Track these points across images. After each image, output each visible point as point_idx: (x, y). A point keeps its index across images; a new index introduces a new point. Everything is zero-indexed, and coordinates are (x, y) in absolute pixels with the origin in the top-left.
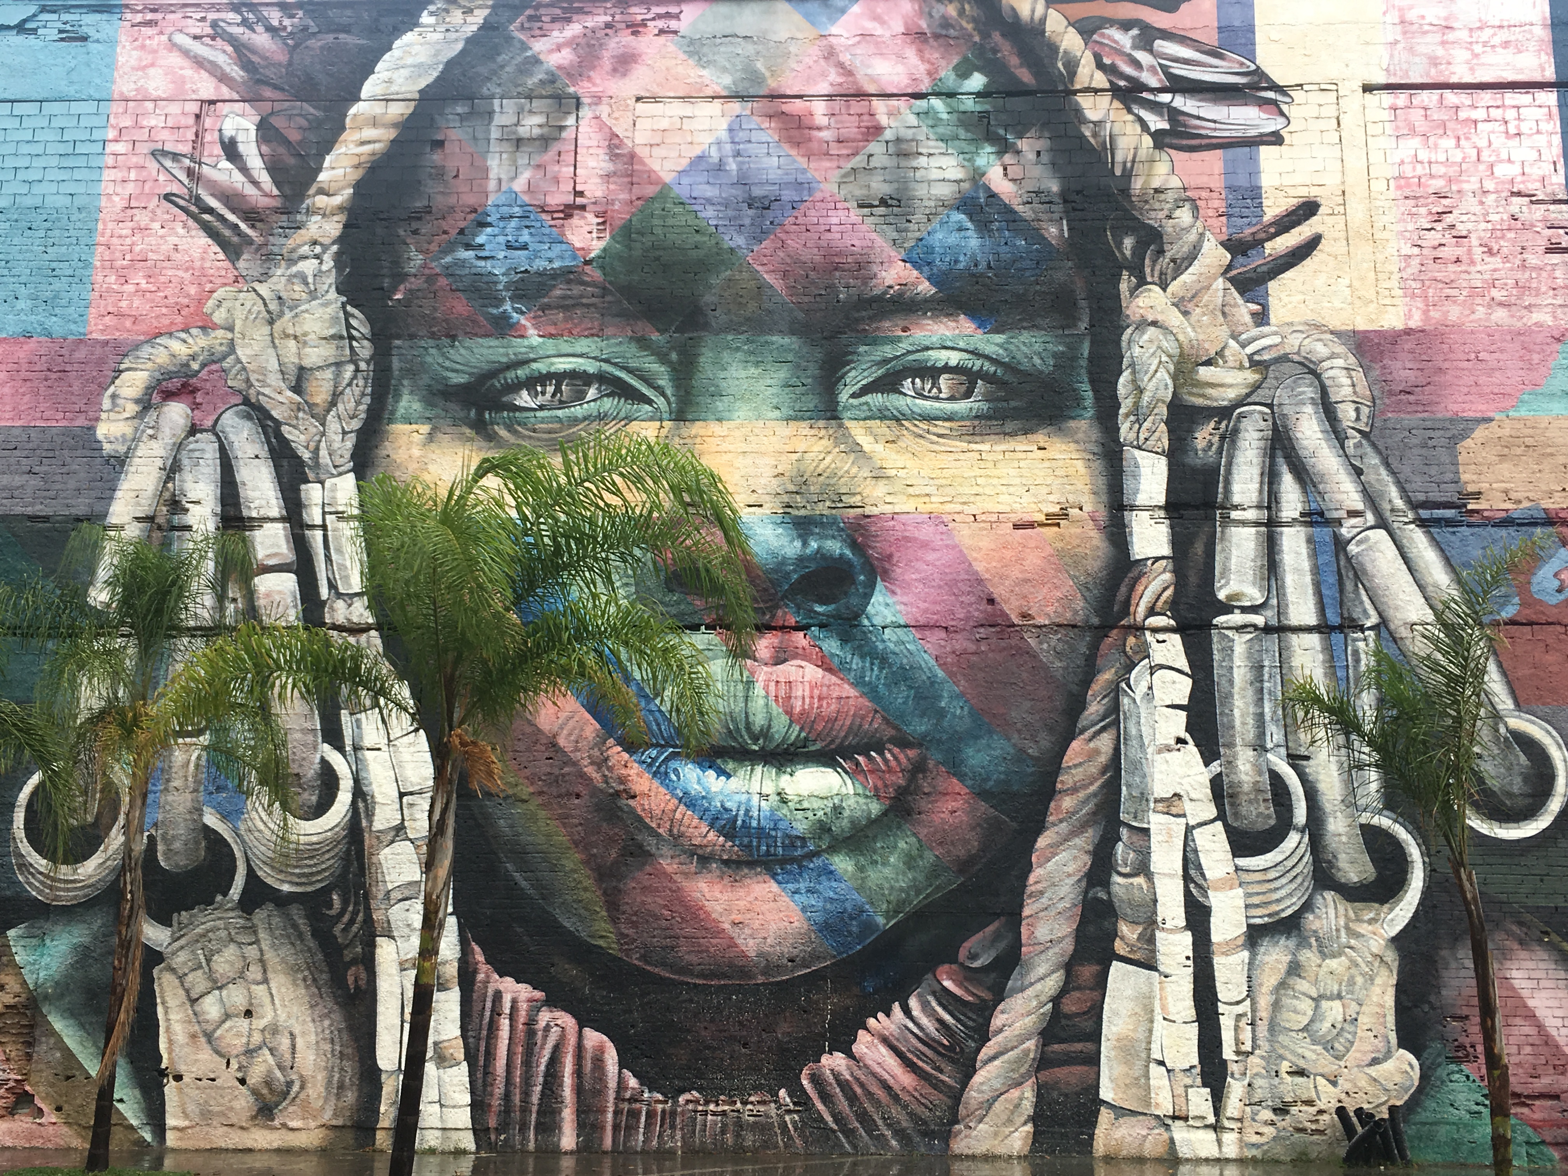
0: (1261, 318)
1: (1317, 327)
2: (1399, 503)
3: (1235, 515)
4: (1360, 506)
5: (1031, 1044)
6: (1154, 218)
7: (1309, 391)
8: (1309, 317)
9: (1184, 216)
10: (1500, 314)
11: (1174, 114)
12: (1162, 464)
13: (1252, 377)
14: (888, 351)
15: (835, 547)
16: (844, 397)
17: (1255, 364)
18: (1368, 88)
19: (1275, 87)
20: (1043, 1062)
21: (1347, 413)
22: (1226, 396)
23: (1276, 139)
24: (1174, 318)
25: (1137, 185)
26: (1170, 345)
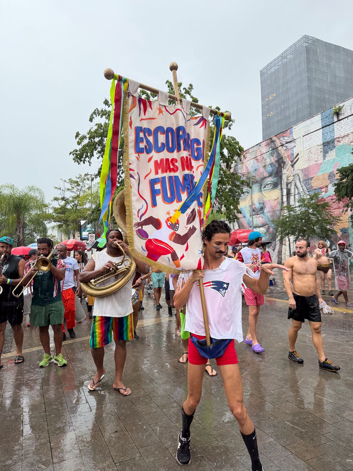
0: (294, 170)
1: (299, 170)
2: (306, 190)
3: (292, 194)
4: (302, 191)
5: (277, 253)
6: (285, 160)
7: (298, 178)
8: (298, 168)
9: (287, 159)
10: (316, 162)
11: (286, 147)
12: (286, 190)
13: (293, 177)
14: (265, 183)
15: (262, 205)
16: (262, 189)
17: (294, 176)
18: (303, 136)
19: (295, 140)
20: (278, 255)
21: (301, 180)
22: (290, 181)
23: (295, 146)
24: (286, 172)
25: (283, 157)
26: (286, 176)
